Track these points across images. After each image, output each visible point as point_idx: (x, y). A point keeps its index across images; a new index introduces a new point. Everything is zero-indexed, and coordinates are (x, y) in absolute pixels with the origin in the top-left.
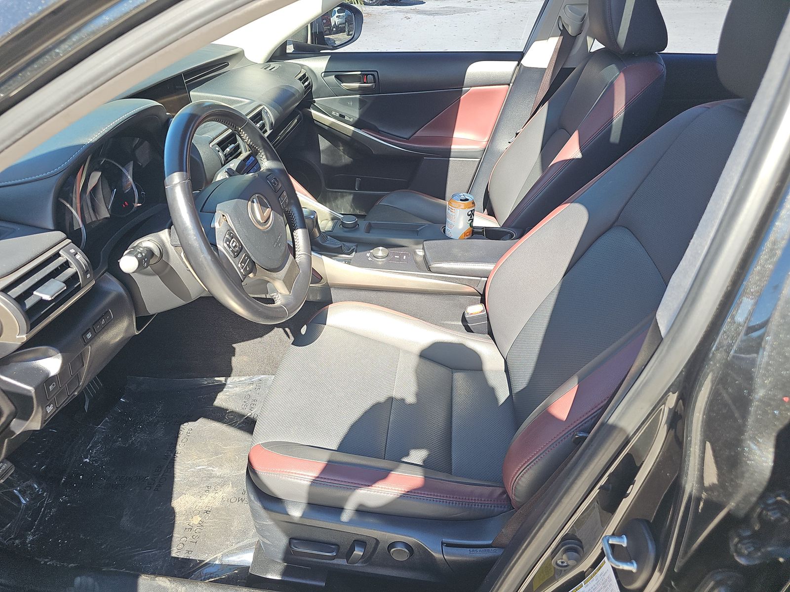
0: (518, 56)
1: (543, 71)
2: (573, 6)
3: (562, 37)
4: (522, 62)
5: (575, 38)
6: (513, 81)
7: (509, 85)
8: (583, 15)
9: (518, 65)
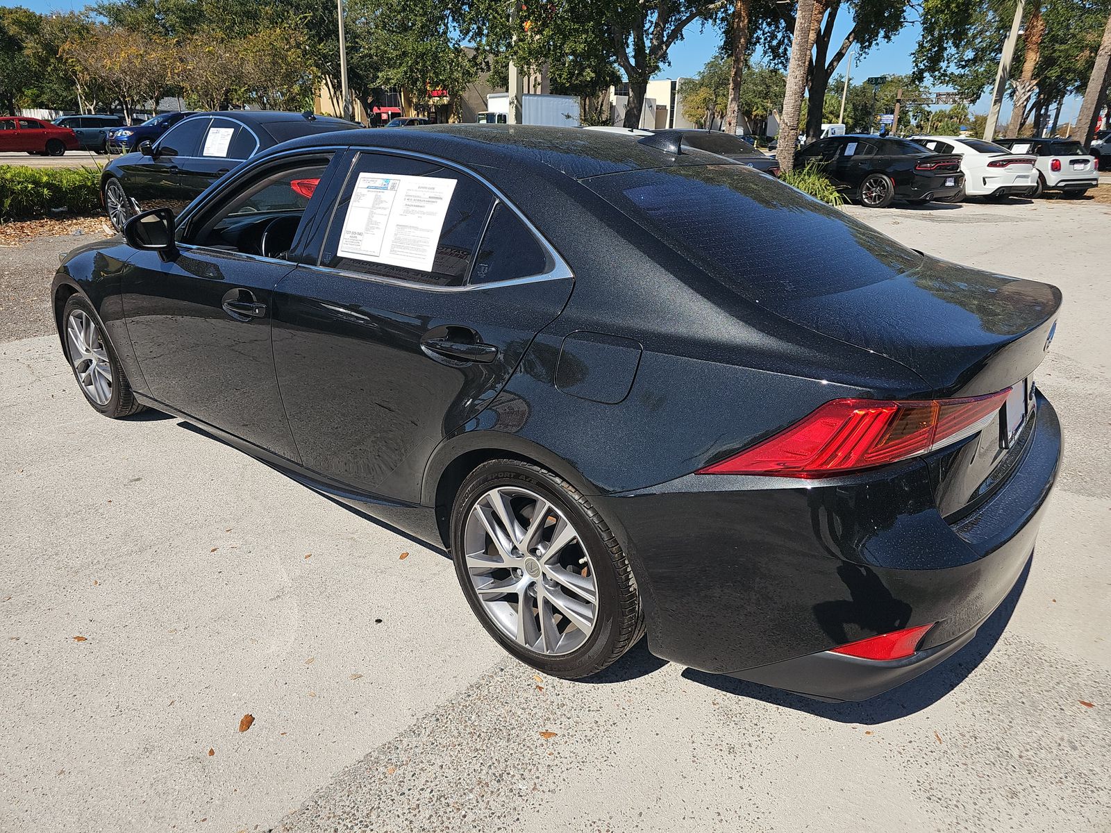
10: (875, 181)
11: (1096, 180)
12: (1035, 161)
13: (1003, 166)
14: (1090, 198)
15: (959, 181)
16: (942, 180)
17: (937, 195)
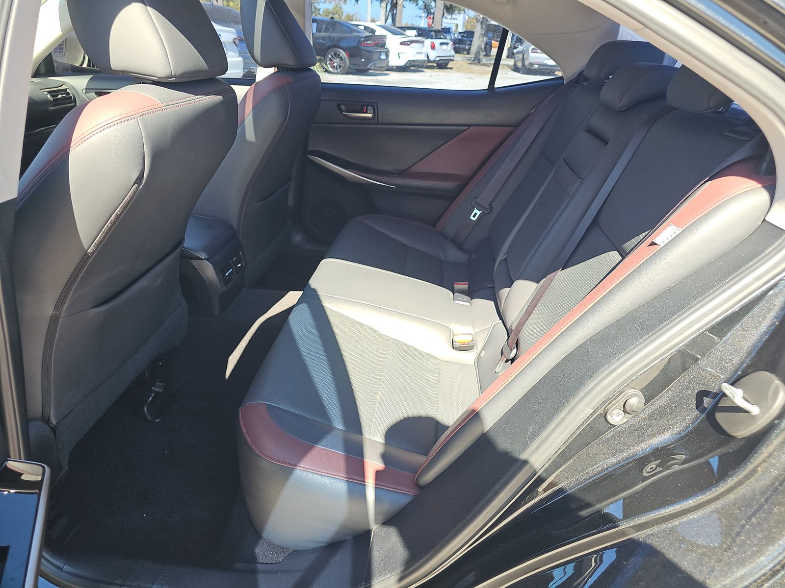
10: (335, 54)
11: (453, 56)
12: (423, 42)
13: (408, 45)
14: (451, 68)
15: (387, 56)
16: (379, 53)
17: (377, 65)
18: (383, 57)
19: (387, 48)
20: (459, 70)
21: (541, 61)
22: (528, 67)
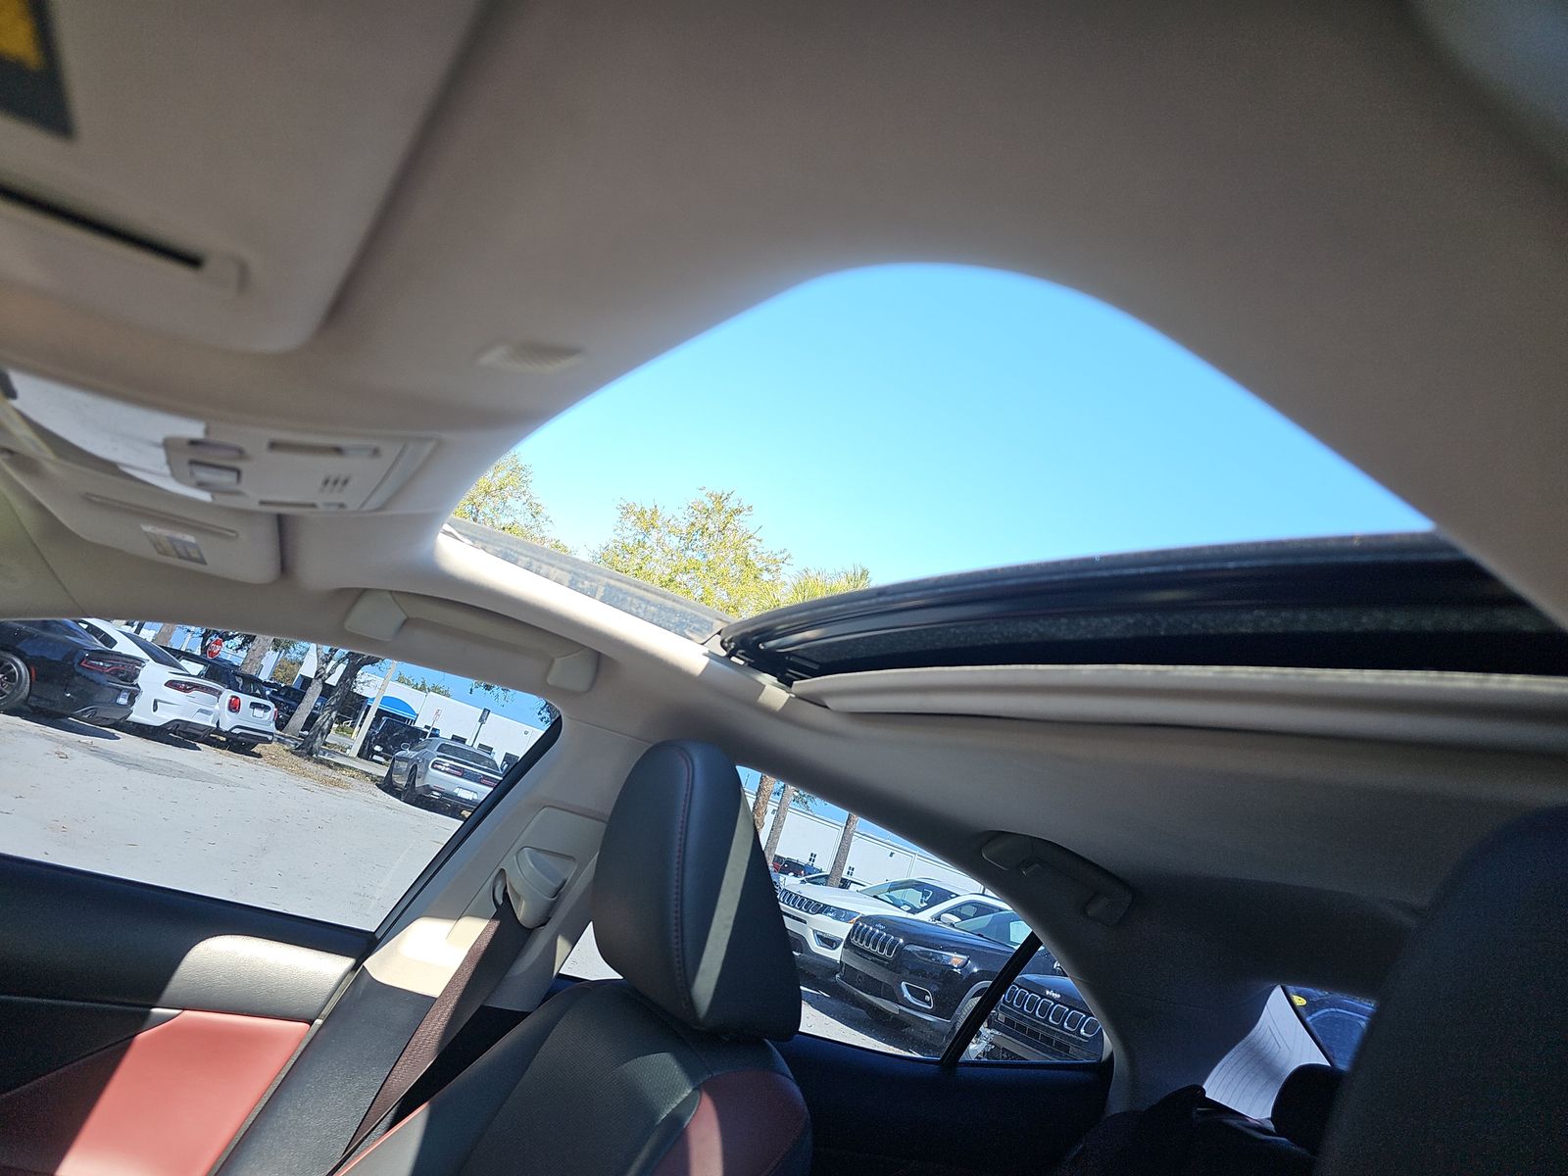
0: (358, 944)
1: (425, 1003)
2: (541, 855)
3: (496, 924)
4: (369, 964)
5: (527, 933)
6: (326, 1012)
7: (311, 1023)
8: (560, 882)
9: (354, 968)
11: (270, 734)
12: (220, 693)
13: (185, 690)
14: (259, 756)
15: (132, 700)
16: (118, 692)
17: (101, 714)
18: (123, 700)
19: (137, 685)
20: (275, 762)
21: (447, 788)
22: (421, 792)
